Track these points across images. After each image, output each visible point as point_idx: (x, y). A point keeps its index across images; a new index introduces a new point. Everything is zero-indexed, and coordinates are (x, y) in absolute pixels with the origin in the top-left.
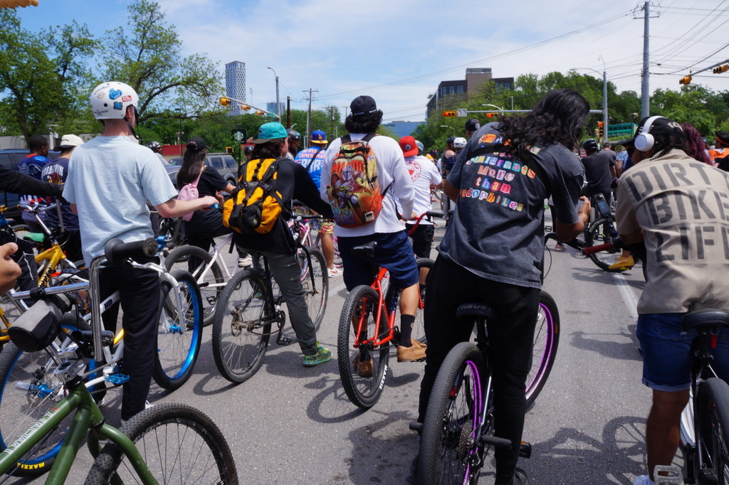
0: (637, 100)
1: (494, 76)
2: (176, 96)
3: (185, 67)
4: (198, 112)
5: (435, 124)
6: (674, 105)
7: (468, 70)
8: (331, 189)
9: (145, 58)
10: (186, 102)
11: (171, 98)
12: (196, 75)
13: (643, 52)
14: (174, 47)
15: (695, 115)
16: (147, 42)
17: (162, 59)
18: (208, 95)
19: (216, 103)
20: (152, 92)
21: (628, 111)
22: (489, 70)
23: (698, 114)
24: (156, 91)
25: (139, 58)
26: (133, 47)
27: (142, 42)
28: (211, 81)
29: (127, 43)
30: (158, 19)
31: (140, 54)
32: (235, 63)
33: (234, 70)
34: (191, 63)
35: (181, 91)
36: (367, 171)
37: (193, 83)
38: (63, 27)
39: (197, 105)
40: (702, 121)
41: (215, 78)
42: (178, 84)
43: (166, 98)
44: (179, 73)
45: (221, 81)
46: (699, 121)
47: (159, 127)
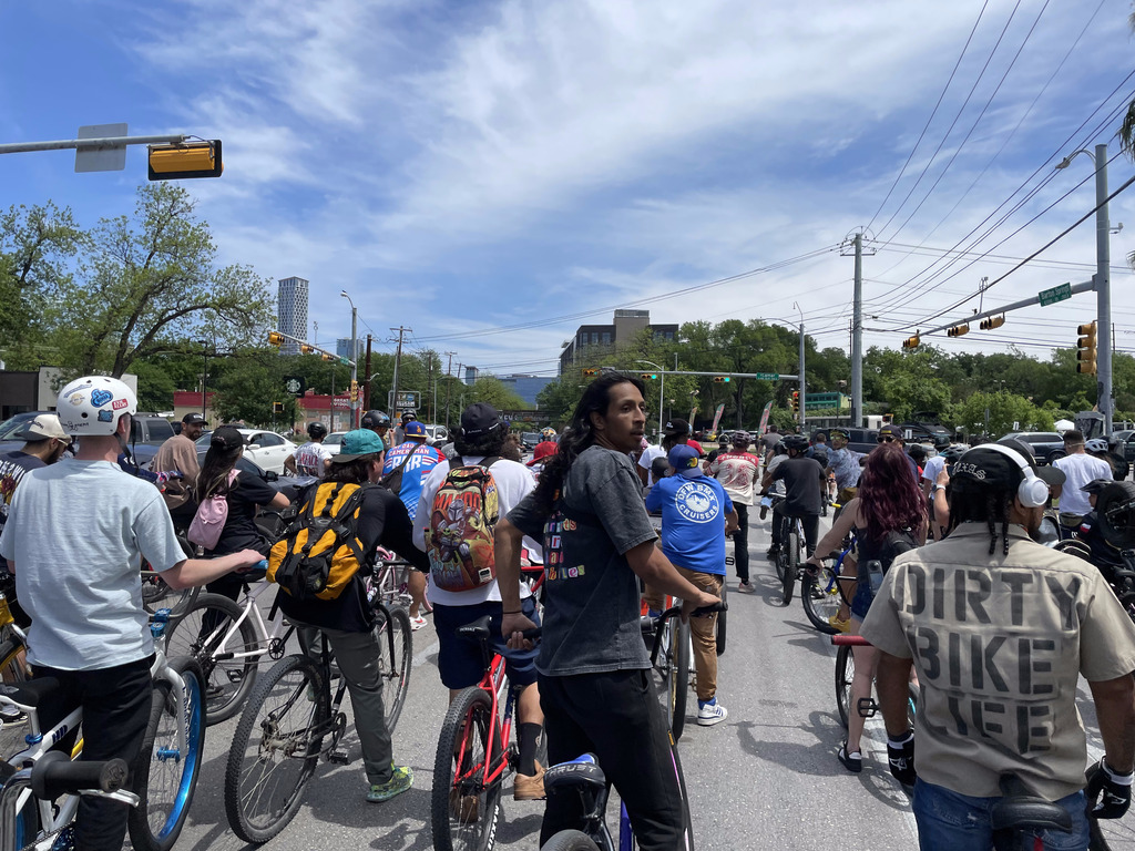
0: (844, 360)
1: (652, 322)
2: (203, 324)
3: (219, 283)
4: (234, 348)
5: (571, 383)
6: (895, 371)
7: (619, 312)
8: (431, 533)
9: (157, 265)
10: (216, 333)
11: (192, 325)
12: (235, 296)
13: (853, 300)
14: (204, 254)
16: (162, 242)
17: (183, 268)
18: (252, 325)
19: (262, 337)
20: (163, 314)
21: (832, 376)
22: (646, 313)
24: (170, 313)
25: (148, 263)
26: (139, 248)
27: (155, 241)
28: (257, 306)
29: (131, 241)
30: (182, 211)
31: (149, 258)
32: (293, 280)
33: (291, 289)
34: (227, 277)
35: (210, 316)
36: (484, 509)
37: (229, 306)
38: (30, 208)
39: (233, 339)
41: (262, 302)
42: (206, 306)
43: (186, 325)
44: (208, 290)
45: (272, 307)
47: (170, 363)
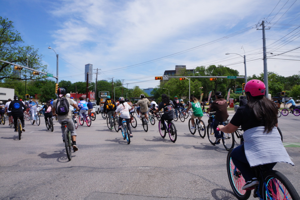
7: (177, 66)
13: (263, 47)
15: (275, 84)
22: (185, 66)
23: (276, 84)
33: (88, 67)
40: (279, 87)
46: (277, 87)
